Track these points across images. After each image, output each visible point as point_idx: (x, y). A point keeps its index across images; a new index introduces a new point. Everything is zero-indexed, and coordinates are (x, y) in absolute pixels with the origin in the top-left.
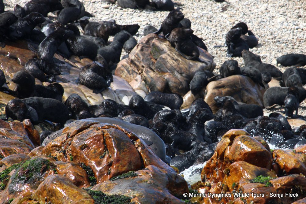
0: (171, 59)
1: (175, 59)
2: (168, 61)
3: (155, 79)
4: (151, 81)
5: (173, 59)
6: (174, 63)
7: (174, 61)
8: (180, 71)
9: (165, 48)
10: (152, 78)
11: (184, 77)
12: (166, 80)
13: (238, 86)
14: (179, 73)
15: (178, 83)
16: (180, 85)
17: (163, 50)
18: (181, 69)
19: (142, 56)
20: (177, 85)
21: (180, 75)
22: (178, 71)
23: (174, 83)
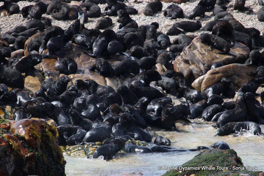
0: (199, 53)
1: (202, 53)
2: (196, 55)
3: (183, 69)
4: (181, 70)
5: (201, 54)
6: (200, 57)
7: (200, 55)
8: (203, 62)
9: (198, 45)
10: (181, 68)
11: (205, 66)
12: (191, 69)
13: (230, 72)
14: (202, 64)
15: (199, 71)
16: (200, 73)
17: (197, 47)
18: (204, 61)
19: (189, 52)
20: (198, 73)
21: (203, 65)
22: (202, 63)
23: (196, 71)
